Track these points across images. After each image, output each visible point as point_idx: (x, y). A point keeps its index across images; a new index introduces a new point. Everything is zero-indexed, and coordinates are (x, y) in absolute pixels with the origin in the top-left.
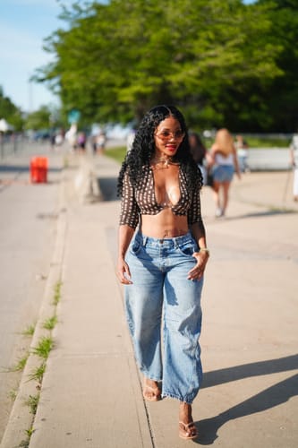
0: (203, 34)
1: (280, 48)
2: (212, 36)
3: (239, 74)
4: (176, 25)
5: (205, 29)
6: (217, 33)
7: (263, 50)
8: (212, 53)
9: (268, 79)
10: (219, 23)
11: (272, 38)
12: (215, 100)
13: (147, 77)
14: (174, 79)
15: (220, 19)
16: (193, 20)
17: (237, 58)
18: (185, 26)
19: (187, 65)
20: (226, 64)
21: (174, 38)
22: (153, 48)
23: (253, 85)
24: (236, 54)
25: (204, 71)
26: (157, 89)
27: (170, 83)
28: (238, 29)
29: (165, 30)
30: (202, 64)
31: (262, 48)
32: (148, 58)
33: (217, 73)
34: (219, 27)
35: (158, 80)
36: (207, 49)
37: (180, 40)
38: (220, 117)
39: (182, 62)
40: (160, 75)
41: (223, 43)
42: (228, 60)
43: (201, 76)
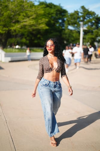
0: (22, 14)
1: (47, 20)
2: (25, 15)
3: (34, 28)
4: (13, 10)
5: (22, 12)
6: (26, 14)
7: (42, 20)
8: (25, 20)
9: (43, 30)
10: (27, 10)
11: (44, 16)
12: (26, 36)
13: (3, 28)
14: (12, 29)
15: (27, 9)
16: (18, 9)
17: (33, 22)
18: (16, 11)
19: (17, 24)
20: (30, 24)
21: (12, 15)
22: (4, 18)
23: (38, 31)
24: (33, 21)
25: (22, 26)
26: (7, 32)
27: (11, 30)
28: (33, 13)
29: (8, 12)
30: (22, 24)
31: (41, 19)
32: (3, 21)
33: (27, 27)
34: (27, 12)
35: (7, 29)
36: (23, 19)
37: (14, 16)
38: (28, 42)
39: (15, 23)
40: (7, 27)
41: (29, 17)
42: (30, 23)
43: (21, 28)
